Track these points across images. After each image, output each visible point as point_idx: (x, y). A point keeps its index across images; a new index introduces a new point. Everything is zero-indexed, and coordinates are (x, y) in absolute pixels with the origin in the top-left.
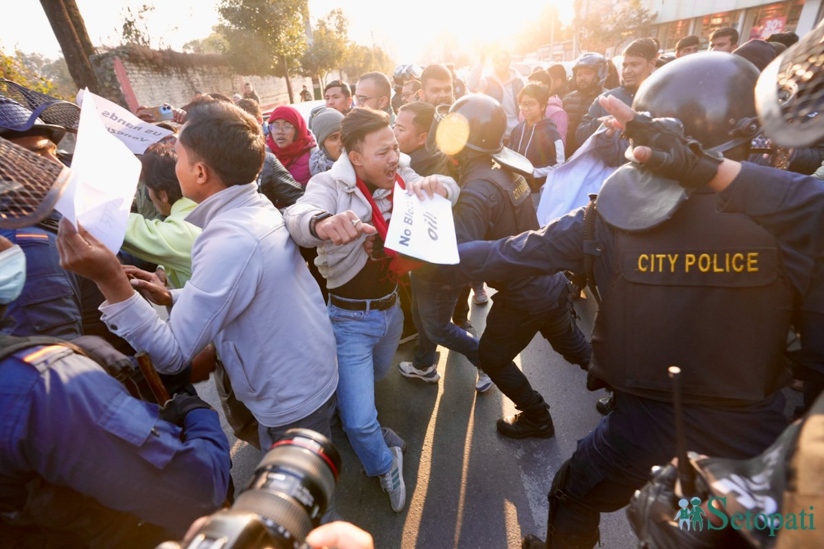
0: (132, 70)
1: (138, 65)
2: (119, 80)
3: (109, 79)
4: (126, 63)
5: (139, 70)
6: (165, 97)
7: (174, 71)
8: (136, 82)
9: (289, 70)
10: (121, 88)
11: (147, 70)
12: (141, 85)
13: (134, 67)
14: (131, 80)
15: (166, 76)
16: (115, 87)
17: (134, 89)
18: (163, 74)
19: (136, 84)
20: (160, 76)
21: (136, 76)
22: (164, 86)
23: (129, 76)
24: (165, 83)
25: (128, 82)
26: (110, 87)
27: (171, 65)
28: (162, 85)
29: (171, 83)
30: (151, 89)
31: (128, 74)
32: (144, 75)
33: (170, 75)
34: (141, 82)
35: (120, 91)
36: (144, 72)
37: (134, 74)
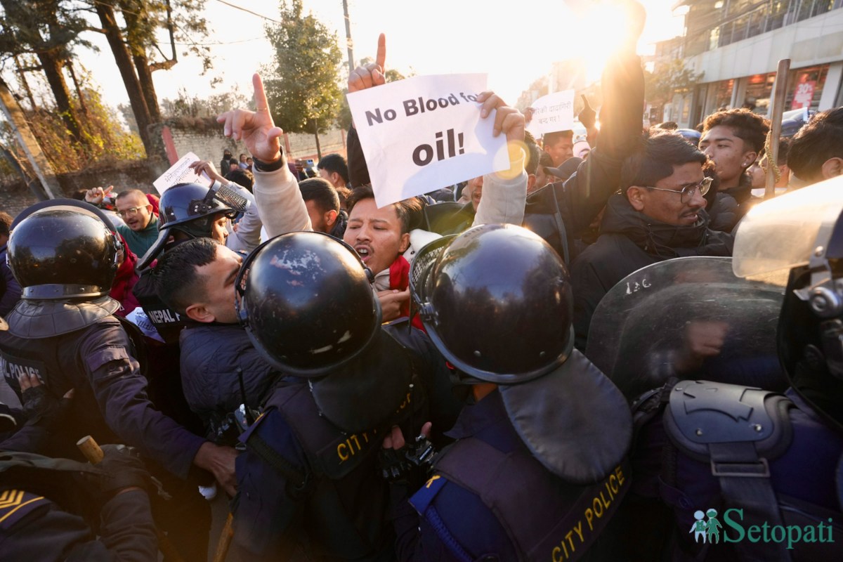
0: (177, 134)
1: (184, 130)
2: (164, 143)
3: (157, 142)
4: (173, 130)
5: (184, 134)
6: (204, 153)
7: (217, 132)
8: (180, 142)
9: (319, 129)
10: (165, 149)
11: (191, 134)
12: (184, 145)
13: (179, 132)
14: (176, 142)
15: (208, 136)
16: (160, 148)
17: (176, 149)
18: (206, 135)
19: (179, 144)
20: (203, 137)
21: (180, 138)
22: (205, 145)
23: (174, 139)
24: (206, 142)
25: (172, 144)
26: (157, 147)
27: (214, 128)
28: (204, 143)
29: (213, 141)
30: (193, 148)
31: (173, 137)
32: (188, 137)
33: (212, 136)
34: (184, 143)
35: (164, 150)
36: (188, 135)
37: (179, 137)
